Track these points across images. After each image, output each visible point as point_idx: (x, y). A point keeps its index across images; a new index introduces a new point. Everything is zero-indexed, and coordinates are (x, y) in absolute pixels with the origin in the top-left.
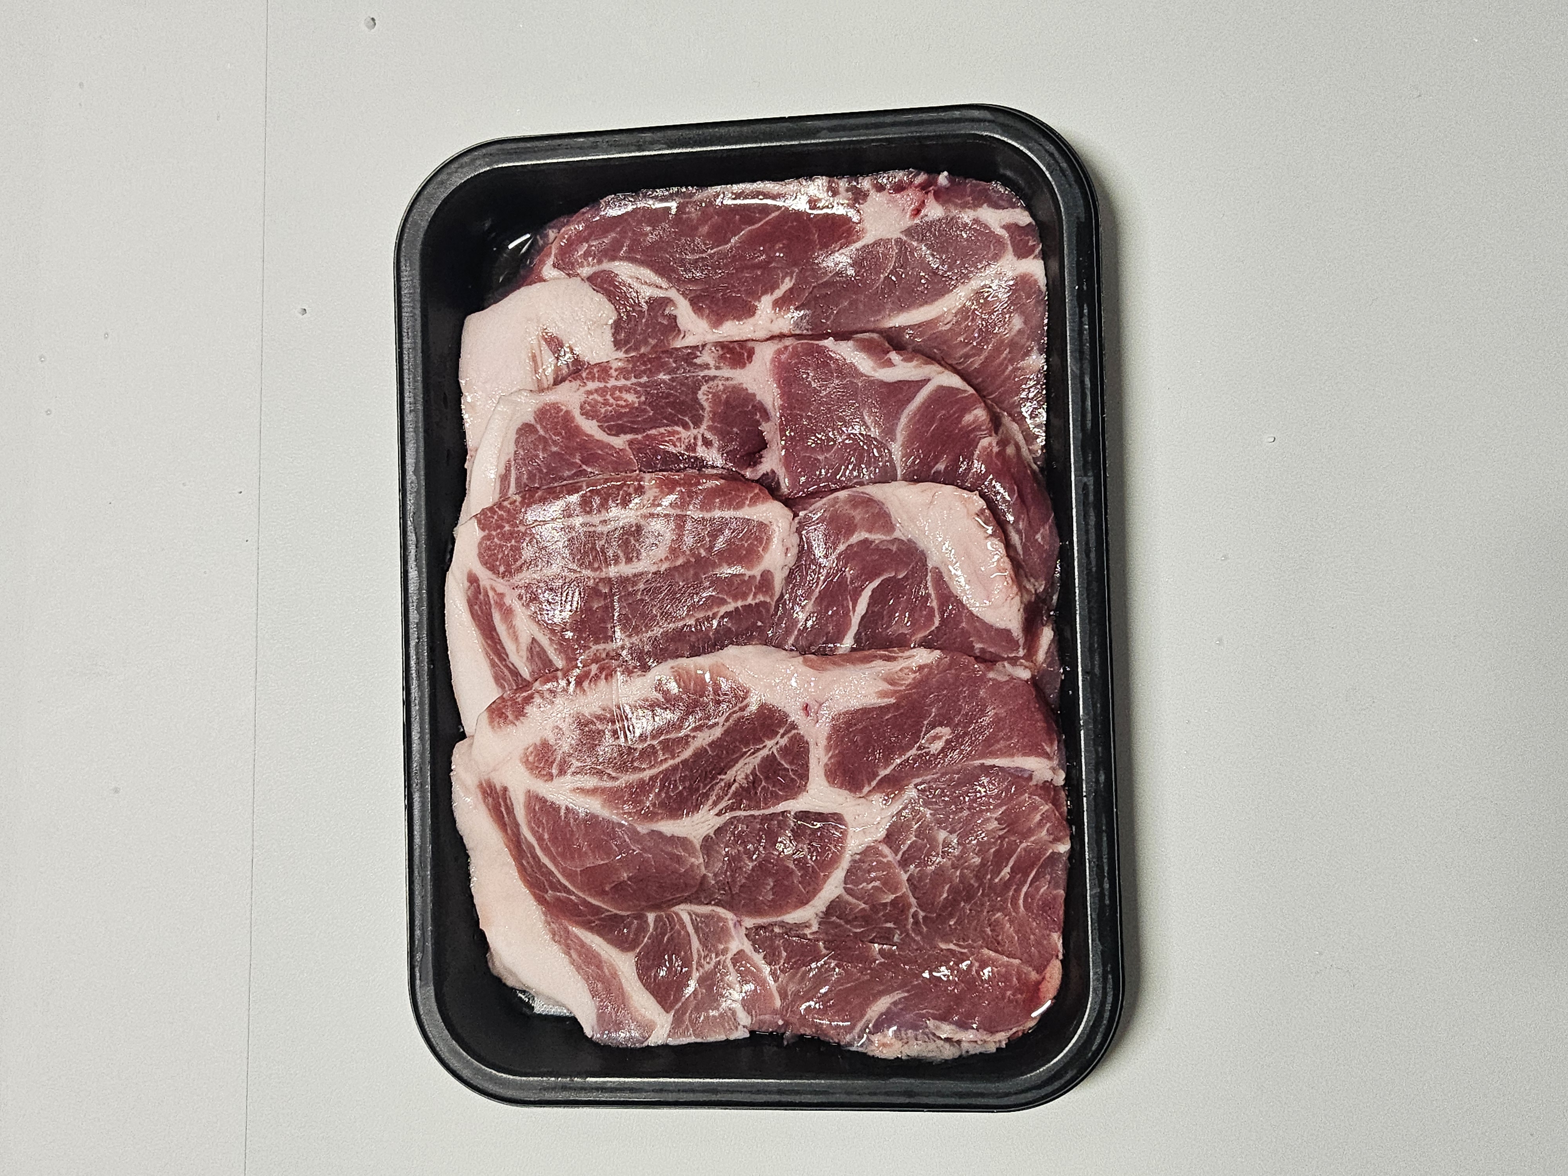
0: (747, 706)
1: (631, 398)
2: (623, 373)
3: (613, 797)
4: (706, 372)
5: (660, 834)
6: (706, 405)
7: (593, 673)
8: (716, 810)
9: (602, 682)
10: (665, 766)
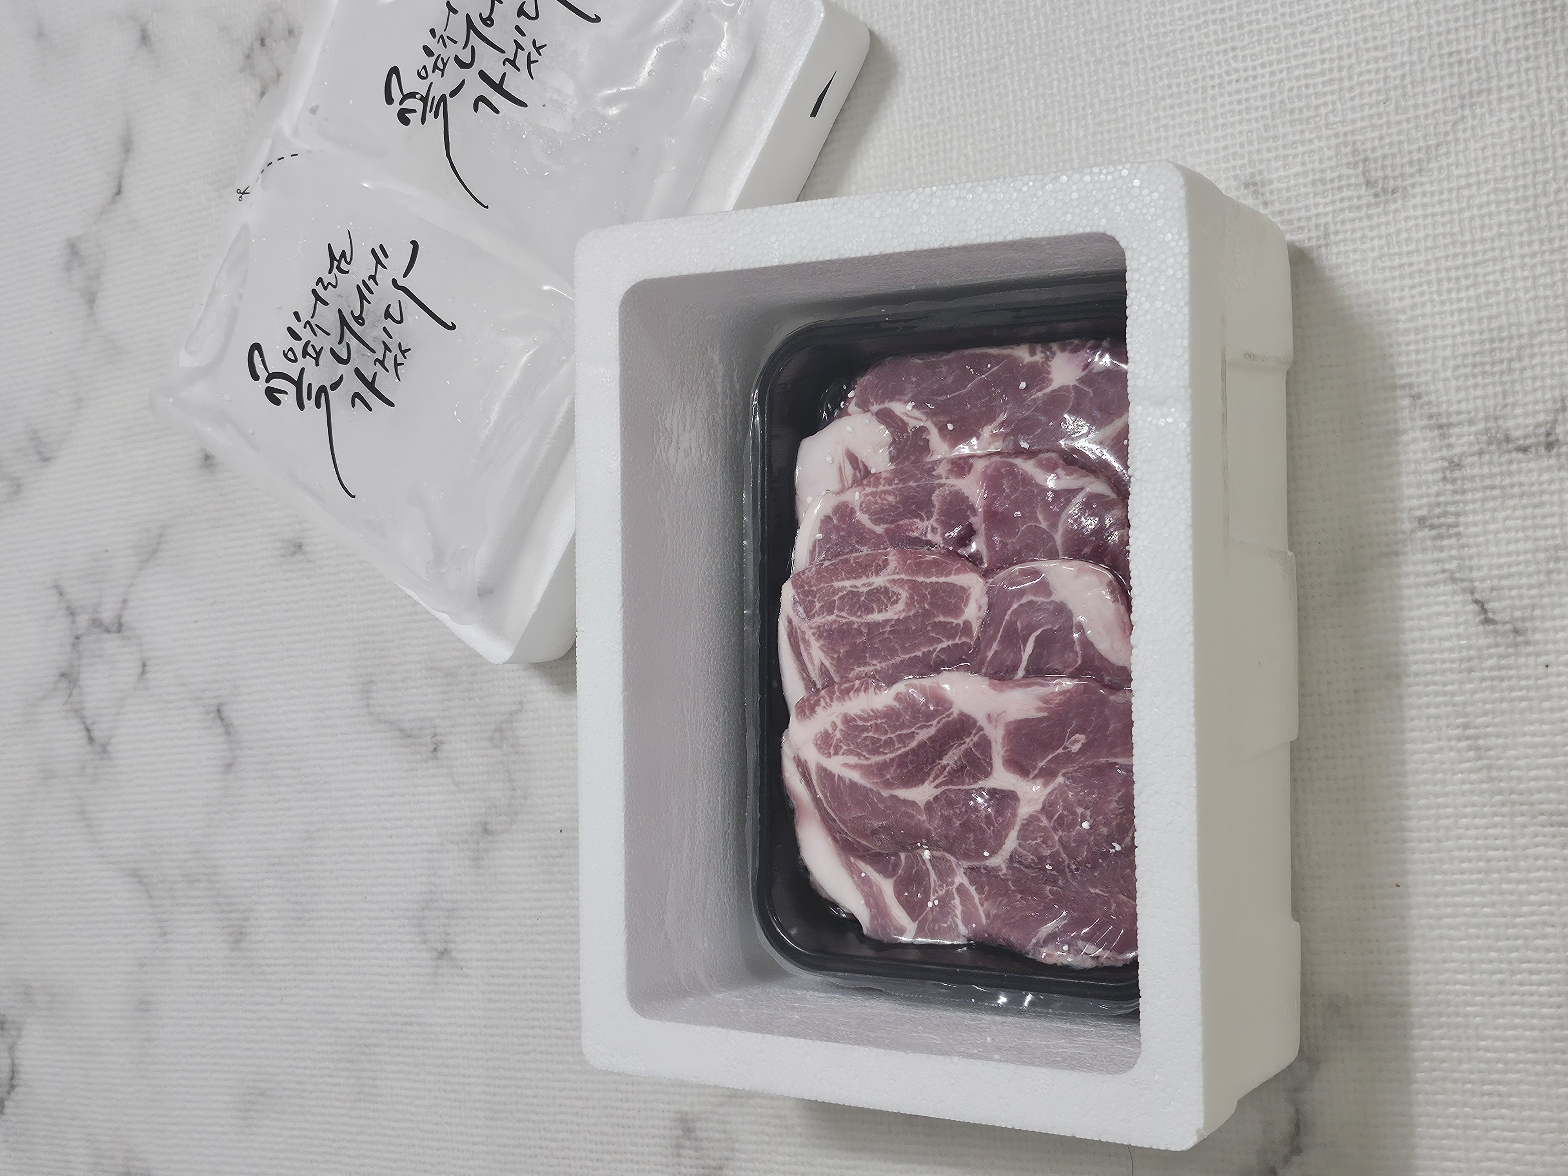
0: (951, 714)
1: (891, 498)
2: (890, 481)
3: (867, 771)
4: (939, 481)
5: (896, 797)
6: (936, 503)
7: (856, 686)
8: (935, 784)
9: (862, 694)
10: (900, 752)
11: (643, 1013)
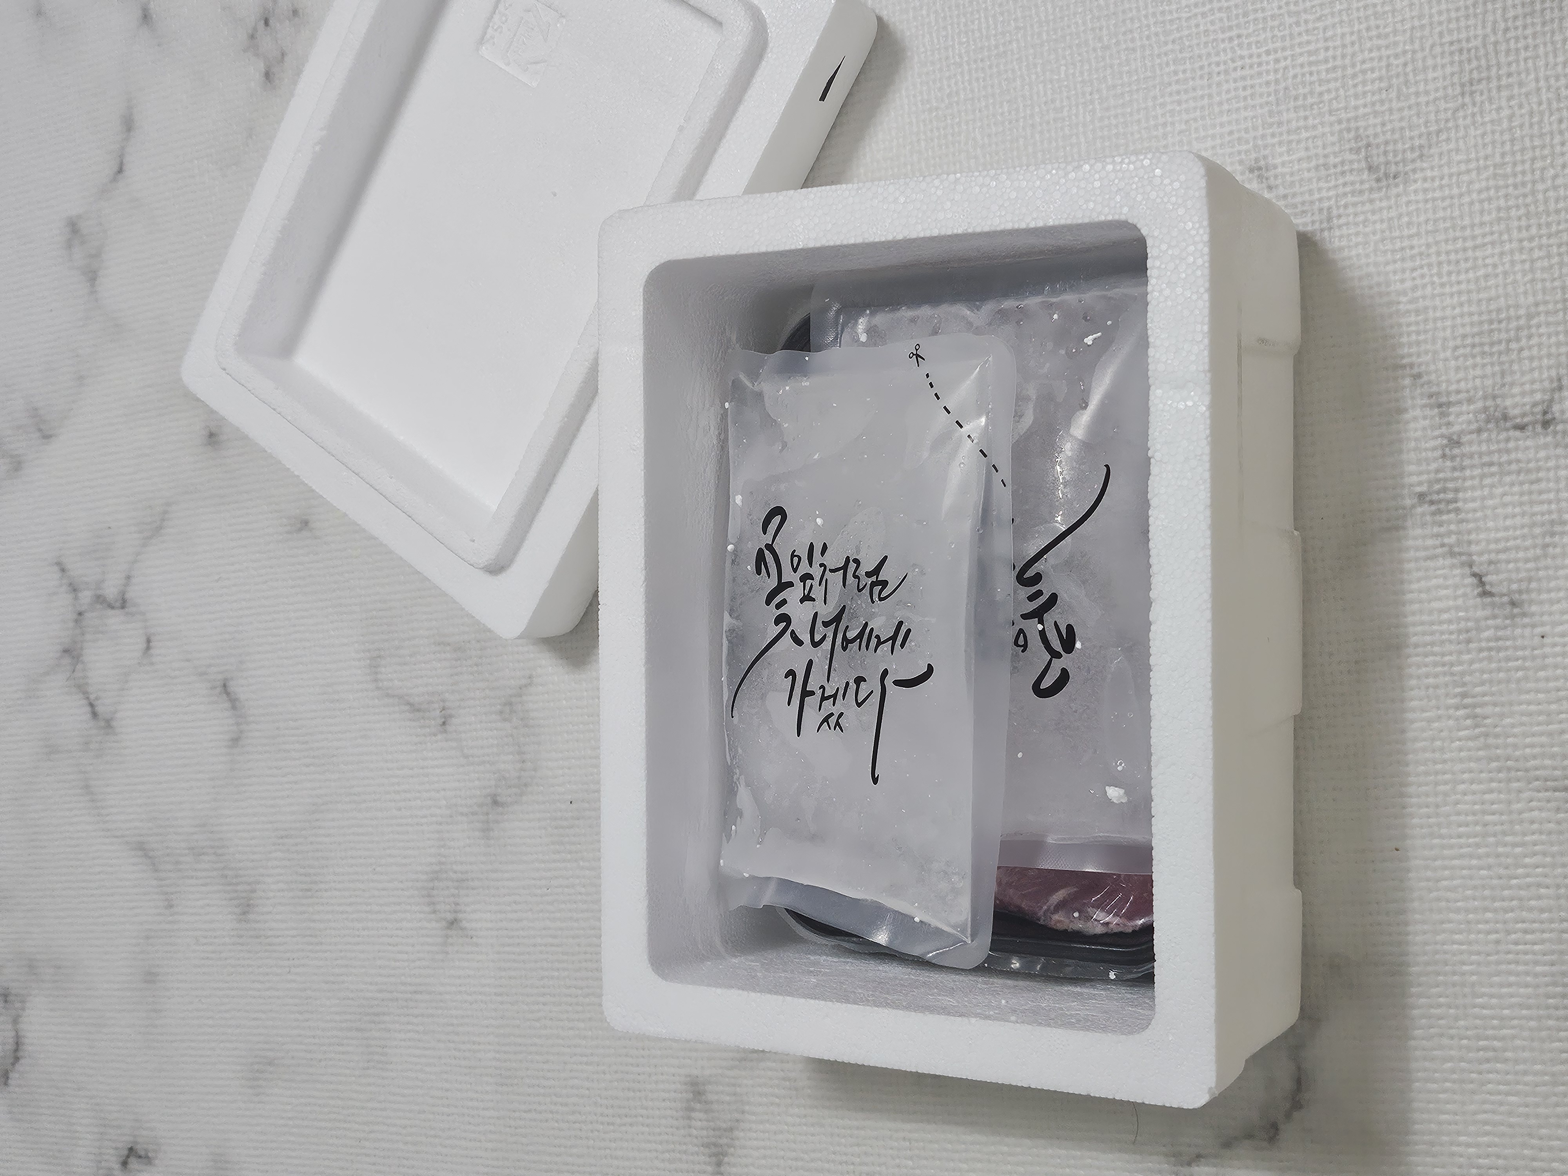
11: (664, 976)
